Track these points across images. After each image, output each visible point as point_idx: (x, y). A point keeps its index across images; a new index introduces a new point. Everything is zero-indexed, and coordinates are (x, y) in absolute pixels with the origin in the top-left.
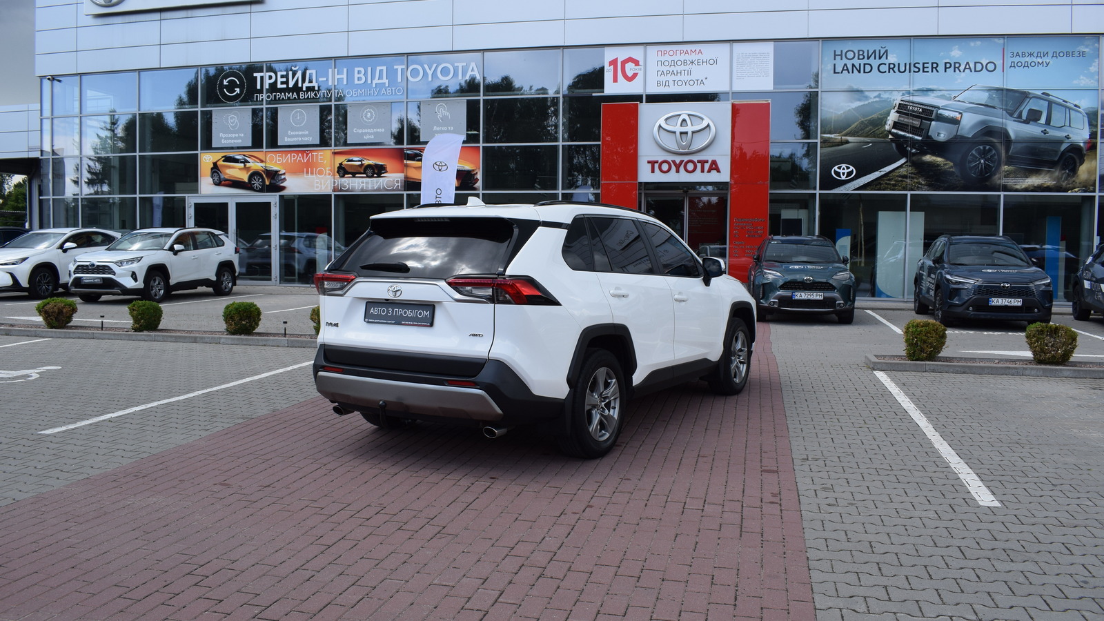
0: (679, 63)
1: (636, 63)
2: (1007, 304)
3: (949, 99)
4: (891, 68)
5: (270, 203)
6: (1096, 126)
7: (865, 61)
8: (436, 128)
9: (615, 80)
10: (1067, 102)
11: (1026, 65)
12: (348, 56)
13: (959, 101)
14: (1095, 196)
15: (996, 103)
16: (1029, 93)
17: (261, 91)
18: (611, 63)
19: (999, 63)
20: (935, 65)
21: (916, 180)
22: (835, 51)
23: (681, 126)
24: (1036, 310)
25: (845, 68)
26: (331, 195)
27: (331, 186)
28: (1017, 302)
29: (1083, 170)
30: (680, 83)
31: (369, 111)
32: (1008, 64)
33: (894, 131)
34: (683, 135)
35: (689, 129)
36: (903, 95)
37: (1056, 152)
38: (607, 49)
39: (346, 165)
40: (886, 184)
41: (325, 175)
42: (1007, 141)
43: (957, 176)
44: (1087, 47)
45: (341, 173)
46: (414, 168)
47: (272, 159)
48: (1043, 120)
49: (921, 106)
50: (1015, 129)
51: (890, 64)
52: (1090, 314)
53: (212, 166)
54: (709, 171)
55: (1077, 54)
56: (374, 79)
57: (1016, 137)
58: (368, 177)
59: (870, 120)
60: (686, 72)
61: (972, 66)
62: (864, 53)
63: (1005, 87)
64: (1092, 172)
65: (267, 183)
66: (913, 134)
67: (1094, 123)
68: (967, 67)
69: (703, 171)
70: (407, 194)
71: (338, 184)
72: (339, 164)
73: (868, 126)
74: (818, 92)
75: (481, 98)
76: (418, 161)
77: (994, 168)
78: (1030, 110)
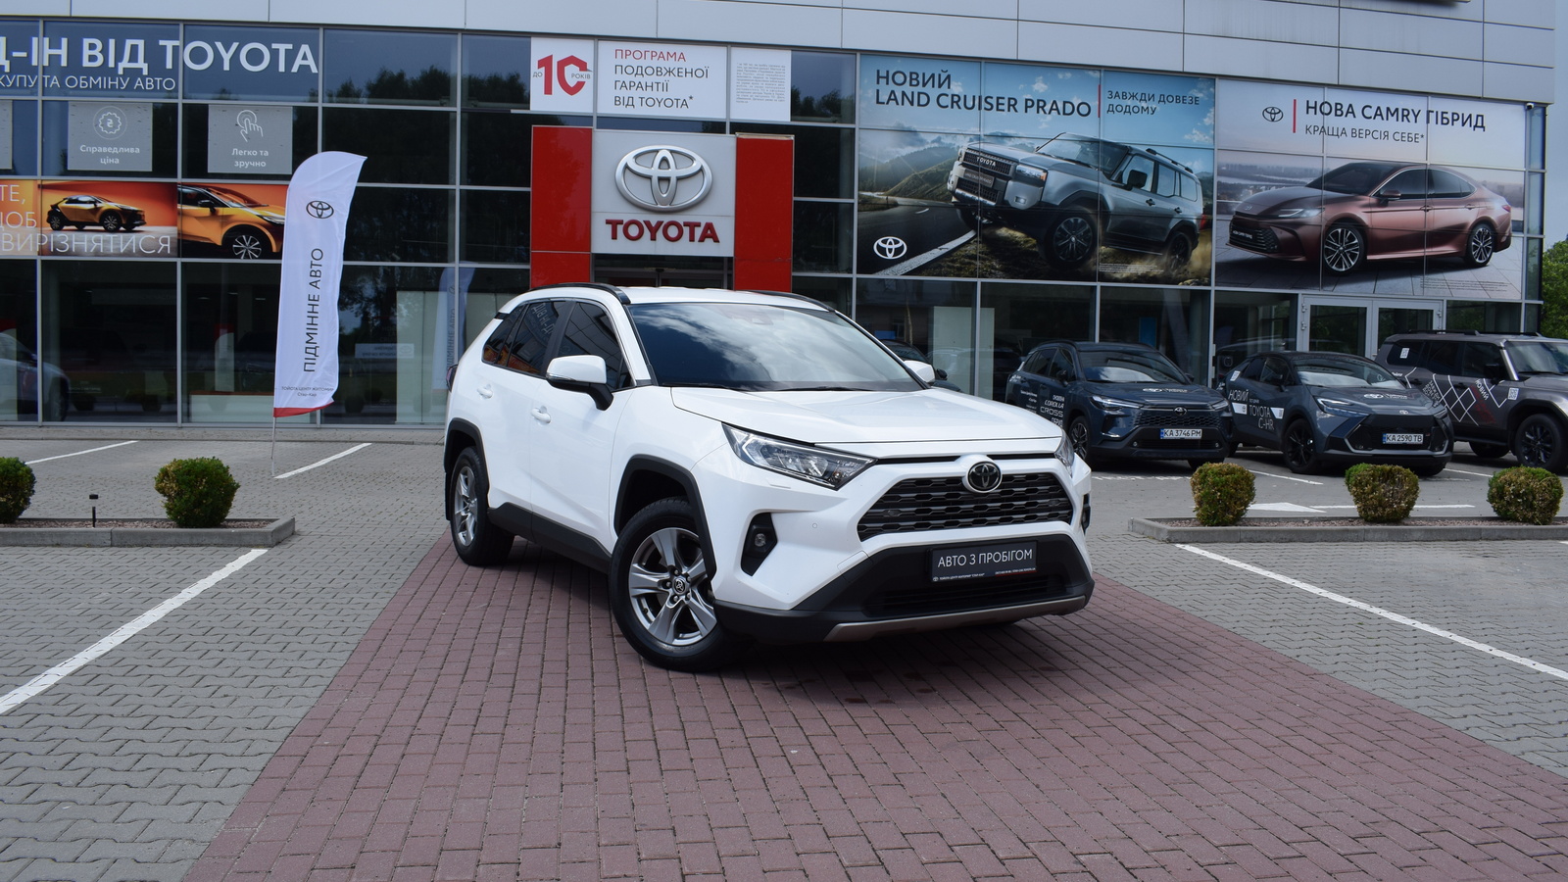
0: (650, 71)
1: (582, 66)
2: (1184, 436)
3: (1031, 150)
4: (955, 101)
6: (1212, 197)
7: (920, 88)
8: (236, 151)
9: (548, 90)
10: (1177, 164)
11: (1128, 110)
12: (70, 17)
13: (1044, 154)
14: (1210, 291)
15: (1090, 159)
16: (1131, 149)
18: (541, 63)
19: (1094, 104)
20: (1012, 102)
21: (988, 264)
22: (878, 71)
23: (659, 168)
24: (1217, 445)
25: (892, 97)
26: (35, 261)
27: (34, 245)
28: (1194, 434)
29: (1197, 254)
30: (650, 102)
31: (110, 116)
33: (958, 191)
34: (662, 183)
35: (672, 172)
36: (971, 140)
37: (1164, 229)
38: (535, 42)
39: (64, 208)
40: (949, 267)
41: (24, 225)
42: (1105, 213)
43: (1041, 259)
44: (1200, 91)
45: (56, 224)
46: (197, 218)
48: (1148, 186)
49: (995, 158)
50: (1113, 196)
51: (953, 96)
55: (1188, 100)
56: (121, 60)
57: (1116, 207)
58: (107, 230)
59: (926, 174)
60: (660, 86)
61: (1060, 106)
62: (918, 76)
63: (1102, 138)
64: (1206, 258)
66: (984, 197)
67: (1209, 193)
68: (1054, 107)
69: (692, 239)
70: (182, 263)
71: (49, 243)
72: (52, 206)
73: (923, 184)
74: (854, 129)
75: (320, 105)
76: (204, 205)
77: (1088, 249)
78: (1132, 171)
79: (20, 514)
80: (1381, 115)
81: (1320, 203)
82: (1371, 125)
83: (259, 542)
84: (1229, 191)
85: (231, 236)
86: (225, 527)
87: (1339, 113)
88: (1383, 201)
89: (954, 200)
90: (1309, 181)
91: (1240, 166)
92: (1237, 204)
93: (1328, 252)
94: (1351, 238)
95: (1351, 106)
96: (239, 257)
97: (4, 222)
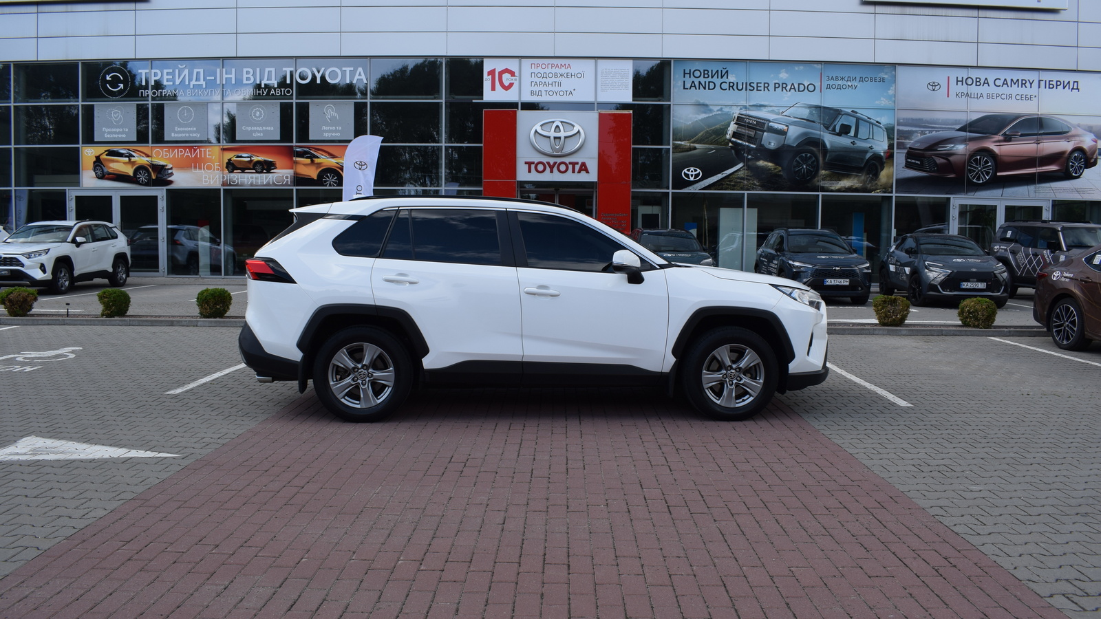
0: (550, 75)
1: (512, 74)
2: (838, 283)
3: (778, 114)
4: (731, 85)
5: (157, 196)
6: (893, 139)
7: (710, 79)
8: (324, 128)
9: (493, 88)
10: (870, 119)
11: (839, 87)
12: (236, 57)
13: (786, 116)
14: (892, 197)
15: (815, 118)
16: (841, 111)
17: (146, 87)
18: (489, 73)
19: (818, 85)
20: (766, 85)
21: (751, 182)
22: (684, 70)
23: (555, 131)
24: (860, 288)
25: (693, 85)
26: (220, 189)
27: (220, 181)
28: (845, 282)
29: (884, 174)
30: (551, 93)
31: (258, 110)
32: (824, 86)
33: (733, 139)
34: (556, 140)
35: (562, 134)
36: (741, 109)
37: (862, 159)
38: (486, 61)
39: (234, 161)
40: (727, 184)
41: (214, 170)
42: (824, 150)
43: (784, 179)
44: (886, 74)
45: (230, 168)
46: (303, 164)
47: (158, 153)
48: (852, 133)
49: (756, 119)
50: (829, 139)
51: (730, 83)
53: (95, 159)
55: (878, 79)
56: (263, 80)
57: (831, 147)
58: (257, 172)
59: (713, 130)
60: (557, 83)
61: (796, 86)
62: (708, 72)
63: (822, 105)
64: (890, 176)
65: (154, 177)
66: (749, 142)
67: (892, 136)
68: (793, 87)
69: (573, 172)
70: (296, 190)
71: (227, 179)
72: (228, 160)
73: (712, 135)
74: (670, 105)
75: (369, 101)
76: (307, 158)
77: (814, 172)
78: (842, 125)
80: (1007, 84)
81: (965, 141)
82: (1000, 90)
84: (905, 135)
85: (321, 175)
87: (978, 84)
88: (1008, 139)
89: (730, 144)
90: (958, 127)
91: (912, 119)
92: (910, 143)
93: (971, 171)
94: (986, 162)
95: (986, 79)
96: (326, 186)
97: (204, 169)
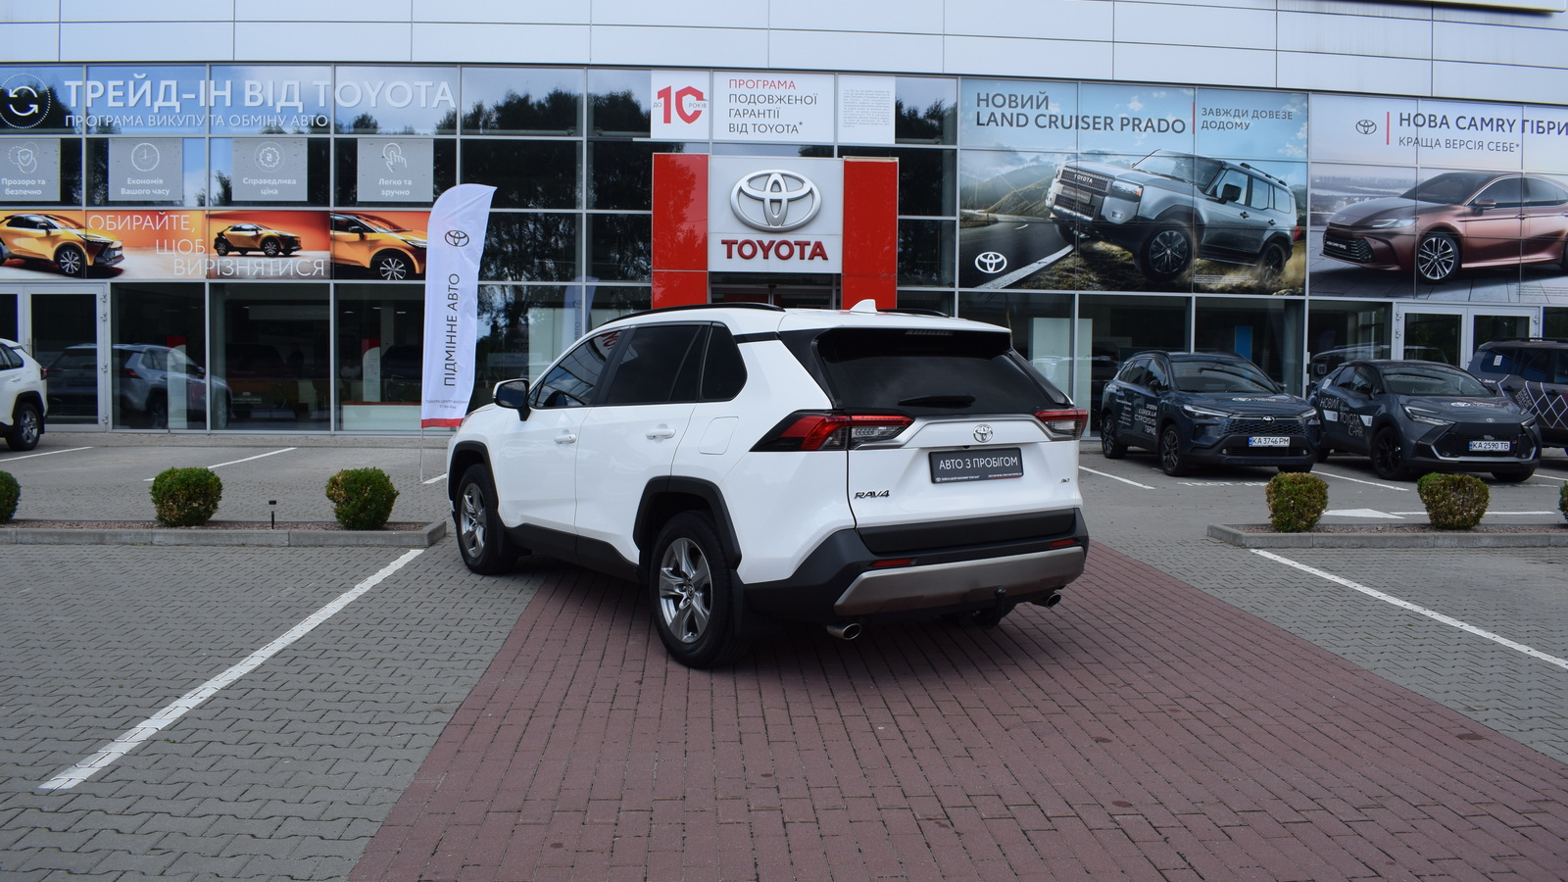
0: (762, 99)
1: (699, 96)
2: (1271, 444)
3: (1127, 167)
4: (1053, 121)
5: (95, 295)
6: (1305, 209)
7: (1019, 110)
8: (382, 182)
10: (1270, 177)
11: (1222, 127)
12: (233, 62)
13: (1139, 170)
14: (1304, 301)
15: (1185, 175)
16: (1225, 164)
17: (78, 111)
20: (1109, 121)
21: (1086, 276)
22: (979, 94)
23: (771, 190)
24: (1305, 452)
25: (992, 119)
27: (203, 269)
28: (1283, 442)
29: (1291, 265)
30: (763, 128)
31: (269, 151)
32: (1199, 124)
33: (1057, 207)
34: (774, 204)
35: (784, 195)
36: (1068, 159)
37: (1258, 241)
38: (654, 73)
39: (229, 235)
40: (1047, 280)
41: (194, 251)
42: (1200, 227)
43: (1137, 271)
44: (1294, 106)
45: (222, 248)
46: (347, 243)
47: (97, 223)
48: (1242, 200)
50: (1207, 209)
51: (1051, 116)
52: (1328, 454)
54: (811, 258)
55: (1281, 115)
56: (279, 100)
57: (1210, 220)
58: (268, 255)
59: (1025, 192)
60: (772, 113)
61: (1155, 123)
62: (1017, 98)
63: (1196, 154)
64: (1301, 268)
65: (90, 263)
66: (1081, 212)
67: (1303, 205)
68: (1150, 125)
69: (802, 257)
70: (335, 285)
71: (216, 267)
72: (219, 234)
73: (1022, 201)
74: (956, 150)
75: (458, 137)
76: (354, 231)
77: (1183, 261)
78: (1227, 185)
79: (210, 517)
80: (1475, 125)
81: (1416, 213)
82: (1466, 135)
83: (417, 543)
84: (1323, 203)
85: (377, 261)
86: (386, 529)
87: (1433, 124)
88: (1478, 210)
90: (1403, 192)
91: (1334, 178)
92: (1332, 216)
93: (1422, 261)
94: (1446, 247)
95: (1444, 117)
96: (385, 278)
97: (176, 249)
